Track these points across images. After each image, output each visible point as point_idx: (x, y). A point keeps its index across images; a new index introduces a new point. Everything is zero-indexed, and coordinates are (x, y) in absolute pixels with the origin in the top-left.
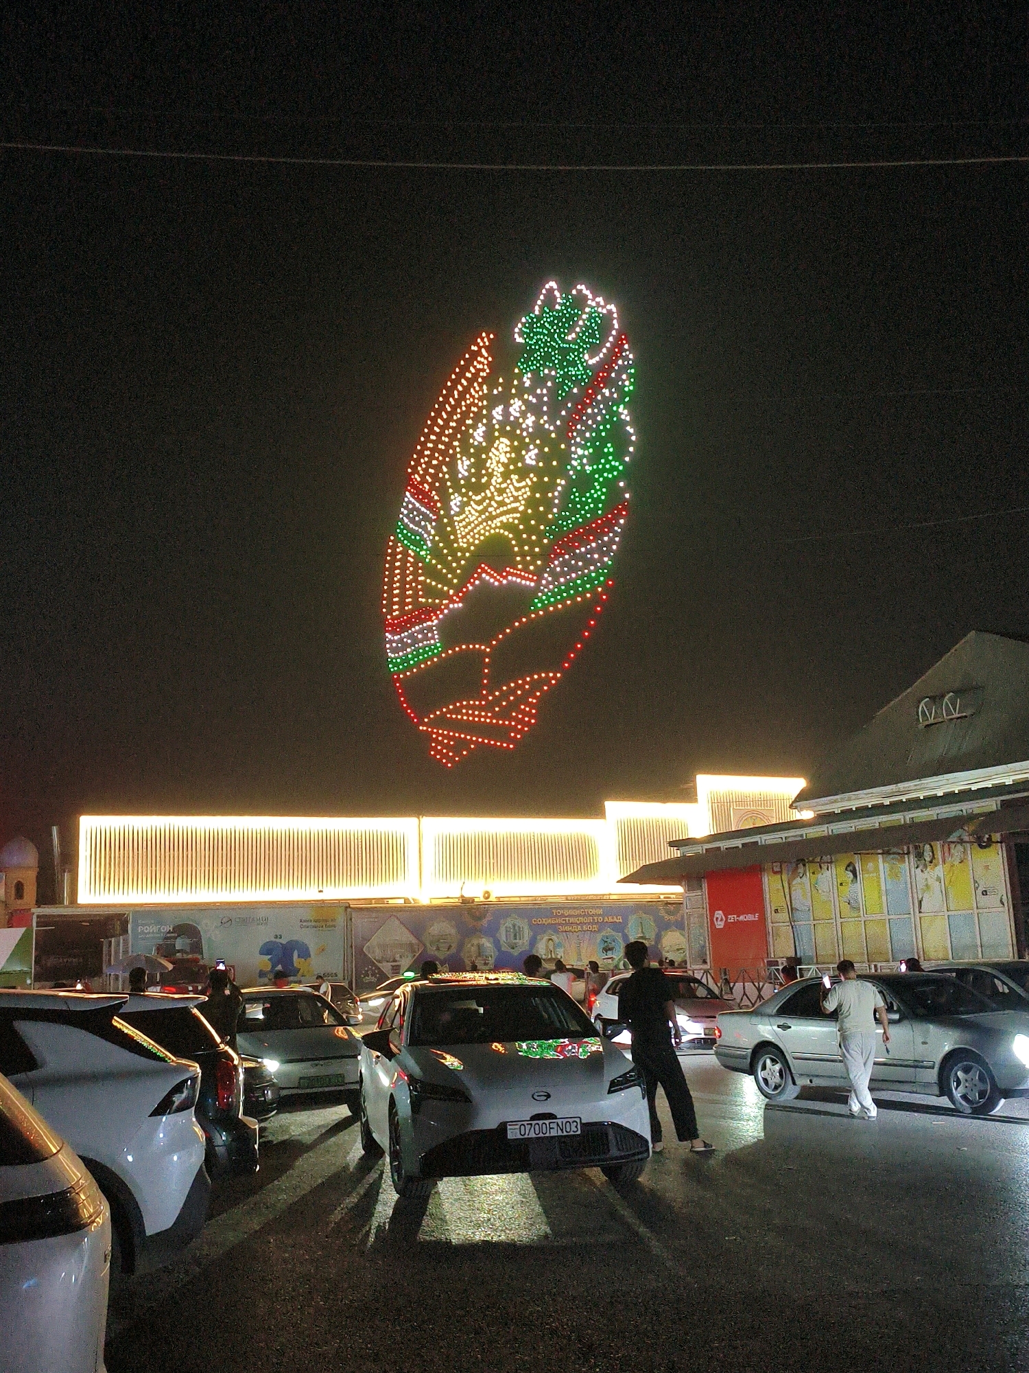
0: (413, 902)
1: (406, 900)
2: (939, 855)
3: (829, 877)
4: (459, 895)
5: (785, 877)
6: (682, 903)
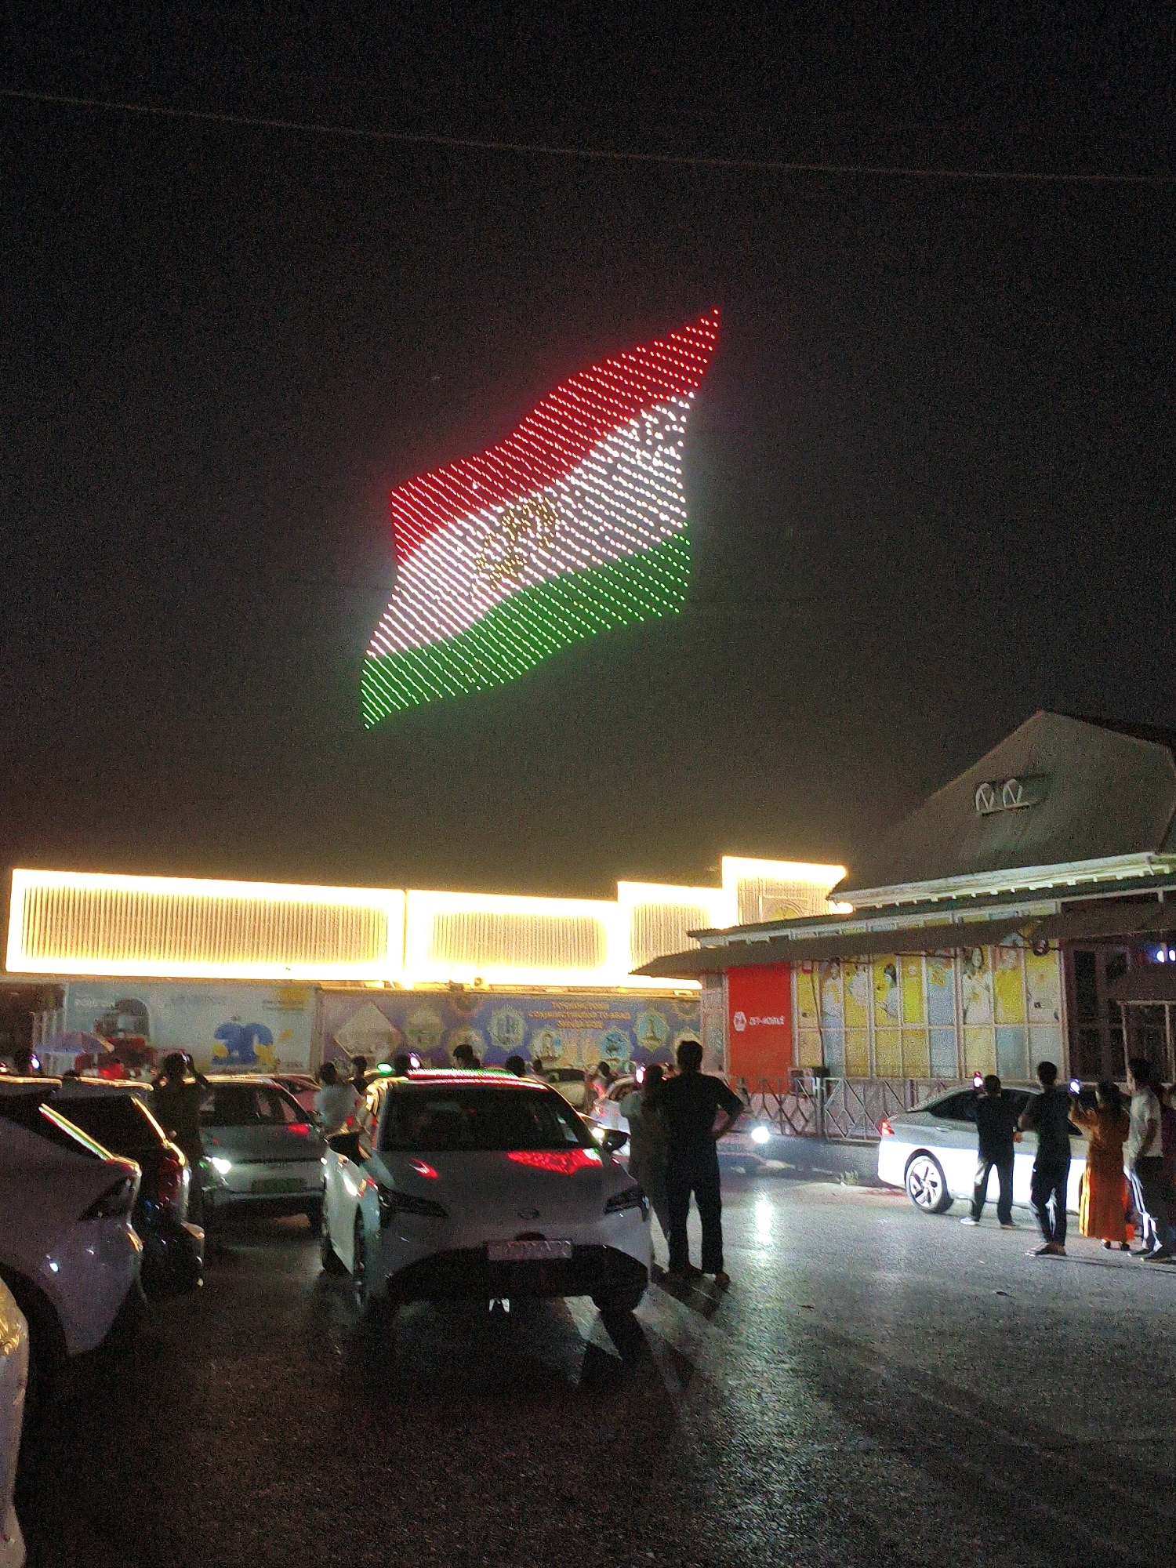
0: (393, 986)
1: (386, 984)
2: (989, 962)
3: (864, 980)
4: (447, 982)
5: (816, 977)
6: (699, 1001)
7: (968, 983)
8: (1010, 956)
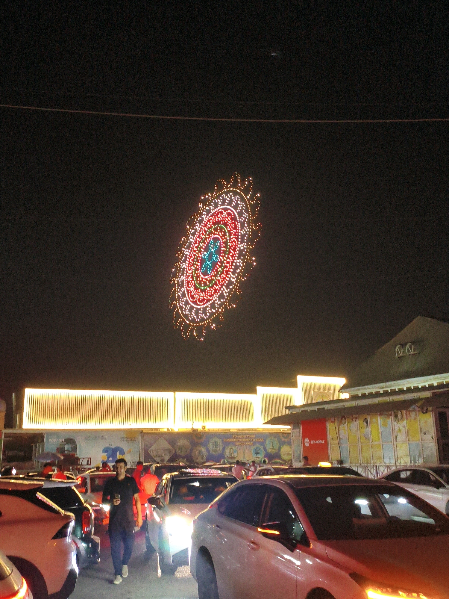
0: (171, 430)
1: (168, 429)
3: (355, 425)
4: (191, 428)
6: (290, 433)
7: (397, 425)
8: (413, 415)
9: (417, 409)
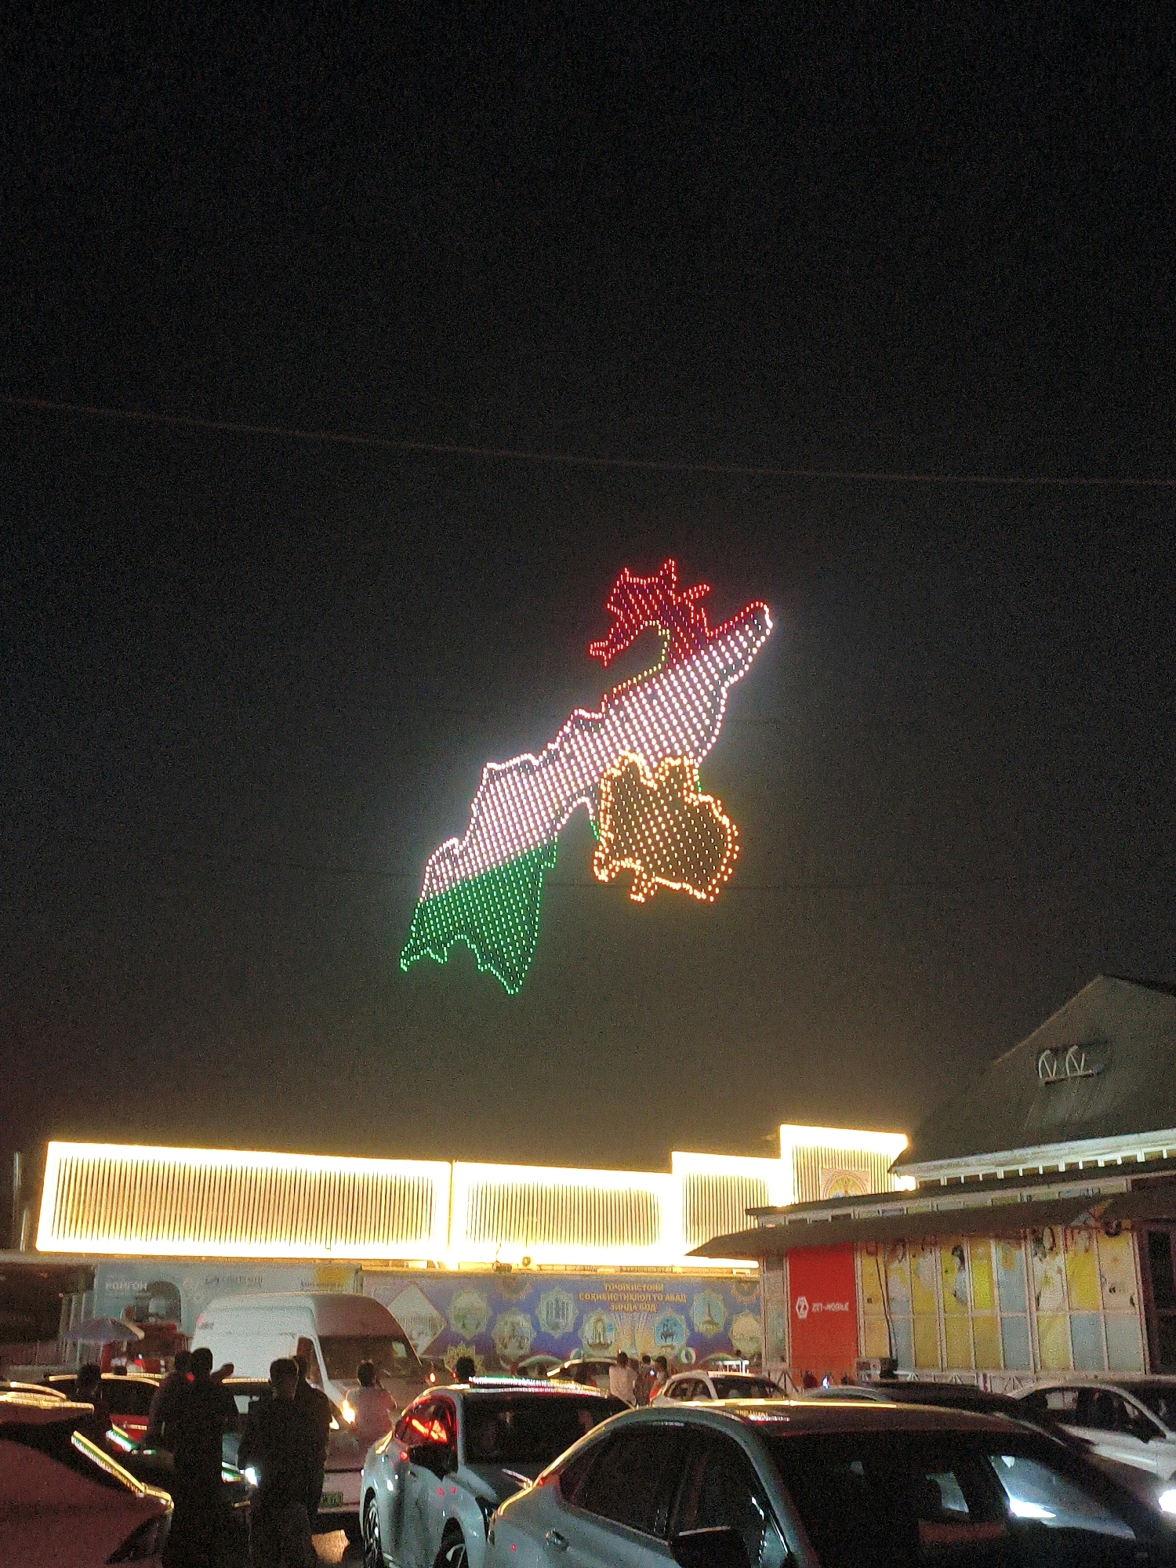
0: (437, 1266)
1: (430, 1264)
2: (1060, 1243)
3: (931, 1263)
4: (494, 1261)
5: (880, 1260)
6: (758, 1282)
7: (1040, 1266)
8: (1082, 1238)
9: (1092, 1222)
